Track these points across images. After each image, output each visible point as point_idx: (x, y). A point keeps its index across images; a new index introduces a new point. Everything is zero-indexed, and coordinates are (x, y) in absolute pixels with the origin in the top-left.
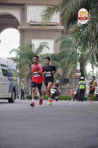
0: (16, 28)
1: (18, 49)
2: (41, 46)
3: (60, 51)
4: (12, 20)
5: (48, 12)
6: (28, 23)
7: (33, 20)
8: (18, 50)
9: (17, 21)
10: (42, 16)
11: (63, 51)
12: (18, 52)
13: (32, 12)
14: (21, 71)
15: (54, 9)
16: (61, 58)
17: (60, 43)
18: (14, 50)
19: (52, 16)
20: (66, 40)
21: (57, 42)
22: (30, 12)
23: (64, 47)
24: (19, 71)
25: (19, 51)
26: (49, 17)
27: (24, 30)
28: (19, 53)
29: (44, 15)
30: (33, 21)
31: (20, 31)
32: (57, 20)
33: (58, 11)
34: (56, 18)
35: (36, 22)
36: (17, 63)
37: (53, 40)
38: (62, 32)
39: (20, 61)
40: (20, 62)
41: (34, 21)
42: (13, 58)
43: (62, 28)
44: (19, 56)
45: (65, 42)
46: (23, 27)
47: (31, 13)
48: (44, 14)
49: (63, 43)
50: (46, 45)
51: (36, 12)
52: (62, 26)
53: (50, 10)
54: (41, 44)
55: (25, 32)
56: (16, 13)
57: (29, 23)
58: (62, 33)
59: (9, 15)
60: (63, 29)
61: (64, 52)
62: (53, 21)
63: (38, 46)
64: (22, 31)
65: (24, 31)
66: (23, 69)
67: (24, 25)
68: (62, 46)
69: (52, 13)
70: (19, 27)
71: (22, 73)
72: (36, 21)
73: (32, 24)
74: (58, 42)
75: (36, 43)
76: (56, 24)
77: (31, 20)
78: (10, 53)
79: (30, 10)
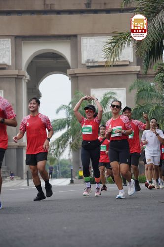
0: (65, 72)
1: (69, 105)
2: (106, 99)
3: (137, 105)
4: (58, 61)
5: (114, 44)
6: (83, 64)
7: (91, 58)
8: (69, 107)
9: (67, 62)
10: (105, 50)
11: (142, 105)
12: (69, 110)
13: (88, 46)
14: (76, 139)
15: (124, 38)
16: (138, 115)
17: (135, 92)
18: (63, 107)
19: (121, 49)
20: (145, 87)
21: (130, 90)
22: (86, 46)
23: (142, 98)
24: (73, 140)
25: (71, 108)
26: (117, 52)
27: (77, 75)
28: (71, 111)
29: (109, 49)
30: (91, 61)
31: (72, 77)
32: (128, 57)
33: (131, 41)
34: (128, 53)
35: (96, 62)
36: (69, 127)
37: (125, 89)
38: (139, 75)
39: (74, 123)
40: (73, 125)
41: (93, 60)
42: (63, 119)
43: (138, 68)
44: (71, 116)
45: (144, 90)
46: (77, 71)
47: (88, 48)
48: (109, 46)
49: (140, 92)
50: (113, 96)
51: (96, 46)
52: (138, 65)
53: (118, 40)
54: (106, 95)
55: (79, 78)
56: (64, 50)
57: (85, 64)
58: (138, 77)
59: (53, 53)
60: (139, 71)
61: (142, 107)
62: (123, 59)
63: (101, 99)
64: (74, 77)
65: (77, 77)
66: (78, 136)
67: (77, 68)
68: (139, 97)
69: (122, 44)
70: (69, 71)
71: (77, 143)
72: (96, 60)
73: (89, 64)
74: (132, 91)
75: (98, 95)
76: (128, 63)
77: (88, 58)
78: (57, 112)
79: (87, 43)
